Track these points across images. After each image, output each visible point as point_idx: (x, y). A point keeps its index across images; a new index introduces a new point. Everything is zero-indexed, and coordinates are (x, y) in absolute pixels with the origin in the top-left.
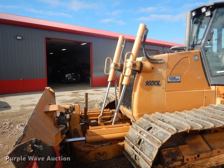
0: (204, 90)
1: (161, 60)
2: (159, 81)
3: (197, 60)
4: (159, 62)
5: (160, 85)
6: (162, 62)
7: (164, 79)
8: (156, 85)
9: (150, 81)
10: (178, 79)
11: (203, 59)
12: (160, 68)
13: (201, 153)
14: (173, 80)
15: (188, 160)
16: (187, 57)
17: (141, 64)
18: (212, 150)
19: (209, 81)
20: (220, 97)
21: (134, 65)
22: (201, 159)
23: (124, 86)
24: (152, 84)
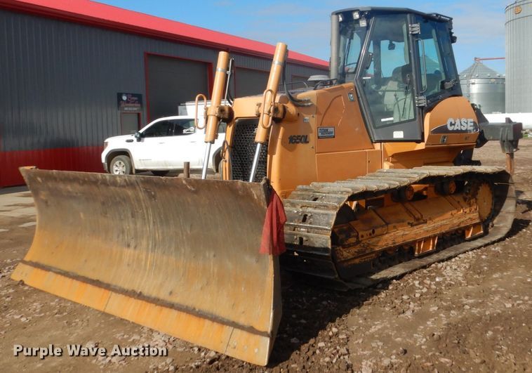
0: (367, 150)
1: (308, 101)
2: (307, 136)
3: (353, 101)
4: (306, 104)
5: (308, 142)
6: (309, 104)
7: (312, 132)
8: (302, 142)
9: (294, 136)
10: (331, 133)
11: (360, 99)
12: (308, 114)
13: (376, 227)
14: (325, 135)
15: (362, 236)
16: (340, 96)
17: (285, 108)
18: (387, 224)
19: (372, 135)
20: (388, 160)
21: (276, 110)
22: (377, 236)
23: (259, 145)
24: (298, 141)
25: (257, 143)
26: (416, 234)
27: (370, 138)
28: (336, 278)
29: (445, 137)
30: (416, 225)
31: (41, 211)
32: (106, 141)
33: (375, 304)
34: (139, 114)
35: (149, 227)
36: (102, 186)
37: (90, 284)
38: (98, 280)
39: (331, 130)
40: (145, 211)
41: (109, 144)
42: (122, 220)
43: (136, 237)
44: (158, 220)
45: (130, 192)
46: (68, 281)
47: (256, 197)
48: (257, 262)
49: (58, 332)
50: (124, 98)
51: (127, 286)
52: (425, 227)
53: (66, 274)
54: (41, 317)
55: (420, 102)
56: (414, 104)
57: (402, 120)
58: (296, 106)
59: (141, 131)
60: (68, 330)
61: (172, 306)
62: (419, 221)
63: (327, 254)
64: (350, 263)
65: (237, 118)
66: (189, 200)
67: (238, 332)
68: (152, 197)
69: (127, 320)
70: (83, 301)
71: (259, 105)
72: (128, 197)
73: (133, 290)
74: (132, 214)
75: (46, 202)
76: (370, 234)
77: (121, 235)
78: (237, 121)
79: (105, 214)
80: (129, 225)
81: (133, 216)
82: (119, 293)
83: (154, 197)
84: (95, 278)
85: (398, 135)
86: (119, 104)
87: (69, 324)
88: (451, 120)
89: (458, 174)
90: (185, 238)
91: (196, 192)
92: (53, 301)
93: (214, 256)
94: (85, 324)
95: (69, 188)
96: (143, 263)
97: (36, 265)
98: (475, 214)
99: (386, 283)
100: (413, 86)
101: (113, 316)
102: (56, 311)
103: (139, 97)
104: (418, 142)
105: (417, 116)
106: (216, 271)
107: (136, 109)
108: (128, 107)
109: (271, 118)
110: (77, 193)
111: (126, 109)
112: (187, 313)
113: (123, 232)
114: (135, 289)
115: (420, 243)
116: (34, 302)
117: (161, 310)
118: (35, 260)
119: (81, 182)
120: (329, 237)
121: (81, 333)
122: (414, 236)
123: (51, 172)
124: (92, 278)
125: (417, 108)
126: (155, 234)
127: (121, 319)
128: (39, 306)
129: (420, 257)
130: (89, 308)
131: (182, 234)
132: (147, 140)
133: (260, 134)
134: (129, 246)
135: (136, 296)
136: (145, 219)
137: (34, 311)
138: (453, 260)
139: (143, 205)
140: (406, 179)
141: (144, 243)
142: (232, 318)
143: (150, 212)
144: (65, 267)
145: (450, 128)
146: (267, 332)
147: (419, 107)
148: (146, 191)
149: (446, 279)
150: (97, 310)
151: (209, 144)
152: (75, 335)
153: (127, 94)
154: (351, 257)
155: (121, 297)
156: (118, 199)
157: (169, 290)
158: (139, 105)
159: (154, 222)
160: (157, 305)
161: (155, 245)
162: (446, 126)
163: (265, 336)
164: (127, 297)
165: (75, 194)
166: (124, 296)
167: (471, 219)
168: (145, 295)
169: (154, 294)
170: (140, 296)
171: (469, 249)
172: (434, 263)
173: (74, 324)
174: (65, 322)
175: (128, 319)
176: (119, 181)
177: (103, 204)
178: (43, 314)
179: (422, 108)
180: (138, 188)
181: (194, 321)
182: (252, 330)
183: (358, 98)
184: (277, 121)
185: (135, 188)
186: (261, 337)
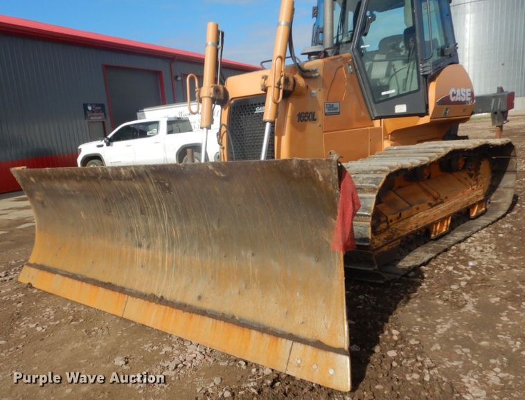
0: (369, 128)
1: (315, 71)
2: (314, 113)
3: (352, 73)
4: (313, 75)
5: (315, 120)
6: (317, 74)
7: (319, 109)
8: (310, 120)
9: (303, 113)
10: (336, 109)
11: (358, 71)
12: (314, 87)
13: (402, 210)
15: (391, 221)
16: (342, 66)
17: (295, 80)
18: (411, 206)
19: (371, 111)
20: (387, 139)
21: (287, 80)
22: (403, 220)
23: (268, 125)
24: (306, 118)
25: (265, 122)
26: (435, 215)
27: (370, 114)
28: (375, 270)
29: (447, 109)
30: (436, 205)
31: (37, 211)
32: (79, 147)
33: (421, 296)
34: (103, 123)
35: (164, 223)
36: (105, 181)
37: (102, 287)
38: (110, 283)
39: (336, 105)
40: (157, 206)
41: (82, 150)
42: (130, 217)
43: (147, 236)
44: (175, 216)
45: (137, 186)
46: (77, 284)
47: (321, 179)
48: (317, 261)
49: (80, 344)
50: (90, 108)
51: (143, 290)
52: (442, 207)
53: (74, 277)
54: (57, 325)
55: (425, 69)
56: (418, 72)
57: (401, 92)
58: (304, 77)
59: (109, 136)
60: (88, 341)
61: (203, 313)
62: (438, 201)
63: (367, 244)
64: (379, 251)
65: (232, 99)
66: (217, 189)
67: (298, 347)
68: (167, 190)
69: (149, 327)
70: (97, 304)
71: (265, 78)
72: (136, 191)
73: (152, 294)
74: (141, 211)
75: (43, 203)
76: (398, 218)
77: (130, 234)
78: (232, 102)
79: (109, 212)
80: (138, 222)
81: (142, 212)
82: (137, 298)
83: (169, 189)
84: (106, 281)
85: (401, 109)
86: (86, 114)
87: (89, 332)
88: (453, 90)
89: (476, 146)
90: (211, 235)
91: (226, 179)
92: (65, 305)
93: (253, 255)
94: (105, 333)
95: (65, 186)
96: (160, 264)
97: (42, 268)
98: (480, 191)
99: (417, 270)
100: (417, 52)
101: (132, 322)
102: (71, 317)
103: (102, 106)
104: (422, 115)
105: (422, 86)
106: (256, 271)
107: (100, 118)
108: (94, 116)
109: (281, 91)
110: (74, 191)
111: (92, 118)
112: (225, 321)
113: (132, 231)
114: (155, 293)
115: (437, 224)
116: (46, 307)
117: (191, 318)
118: (39, 263)
119: (78, 178)
120: (369, 223)
121: (105, 344)
122: (432, 217)
123: (43, 170)
124: (104, 281)
125: (421, 78)
126: (171, 232)
127: (143, 325)
128: (52, 312)
129: (436, 239)
130: (104, 312)
131: (207, 230)
132: (115, 144)
133: (268, 111)
134: (140, 246)
135: (157, 301)
136: (157, 215)
137: (48, 318)
138: (469, 240)
139: (155, 199)
140: (433, 154)
141: (159, 241)
142: (288, 329)
143: (164, 206)
144: (72, 270)
145: (452, 99)
146: (343, 349)
147: (424, 76)
148: (158, 182)
149: (481, 262)
150: (115, 315)
151: (205, 129)
152: (98, 347)
153: (91, 105)
154: (382, 244)
155: (139, 302)
156: (123, 194)
157: (197, 294)
158: (103, 114)
159: (169, 218)
160: (184, 311)
161: (173, 244)
162: (449, 96)
163: (341, 354)
164: (147, 302)
165: (73, 193)
166: (142, 301)
167: (477, 196)
168: (168, 299)
169: (178, 299)
170: (162, 301)
171: (480, 227)
172: (454, 245)
173: (93, 333)
174: (84, 330)
175: (150, 325)
176: (123, 173)
177: (106, 201)
178: (58, 322)
179: (425, 76)
180: (147, 180)
181: (236, 331)
182: (319, 345)
183: (356, 70)
184: (287, 95)
185: (144, 181)
186: (336, 354)
